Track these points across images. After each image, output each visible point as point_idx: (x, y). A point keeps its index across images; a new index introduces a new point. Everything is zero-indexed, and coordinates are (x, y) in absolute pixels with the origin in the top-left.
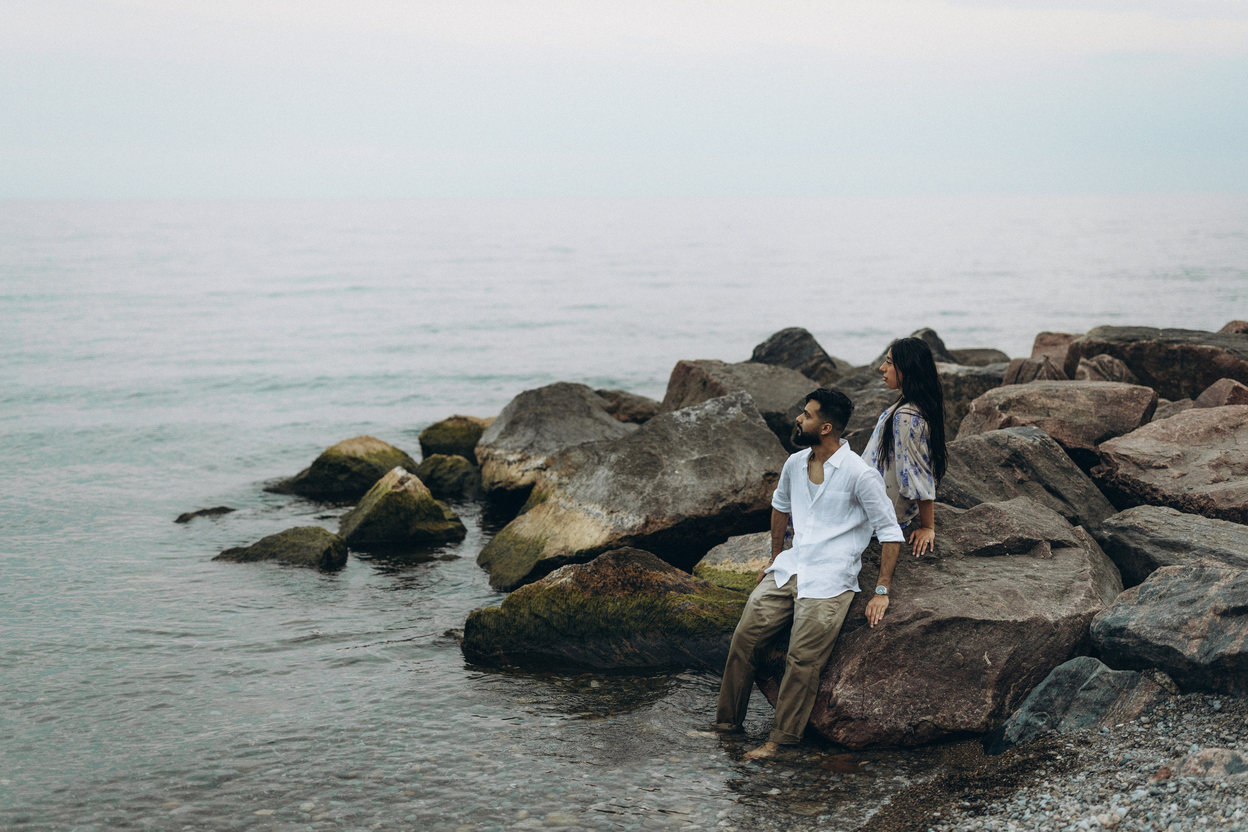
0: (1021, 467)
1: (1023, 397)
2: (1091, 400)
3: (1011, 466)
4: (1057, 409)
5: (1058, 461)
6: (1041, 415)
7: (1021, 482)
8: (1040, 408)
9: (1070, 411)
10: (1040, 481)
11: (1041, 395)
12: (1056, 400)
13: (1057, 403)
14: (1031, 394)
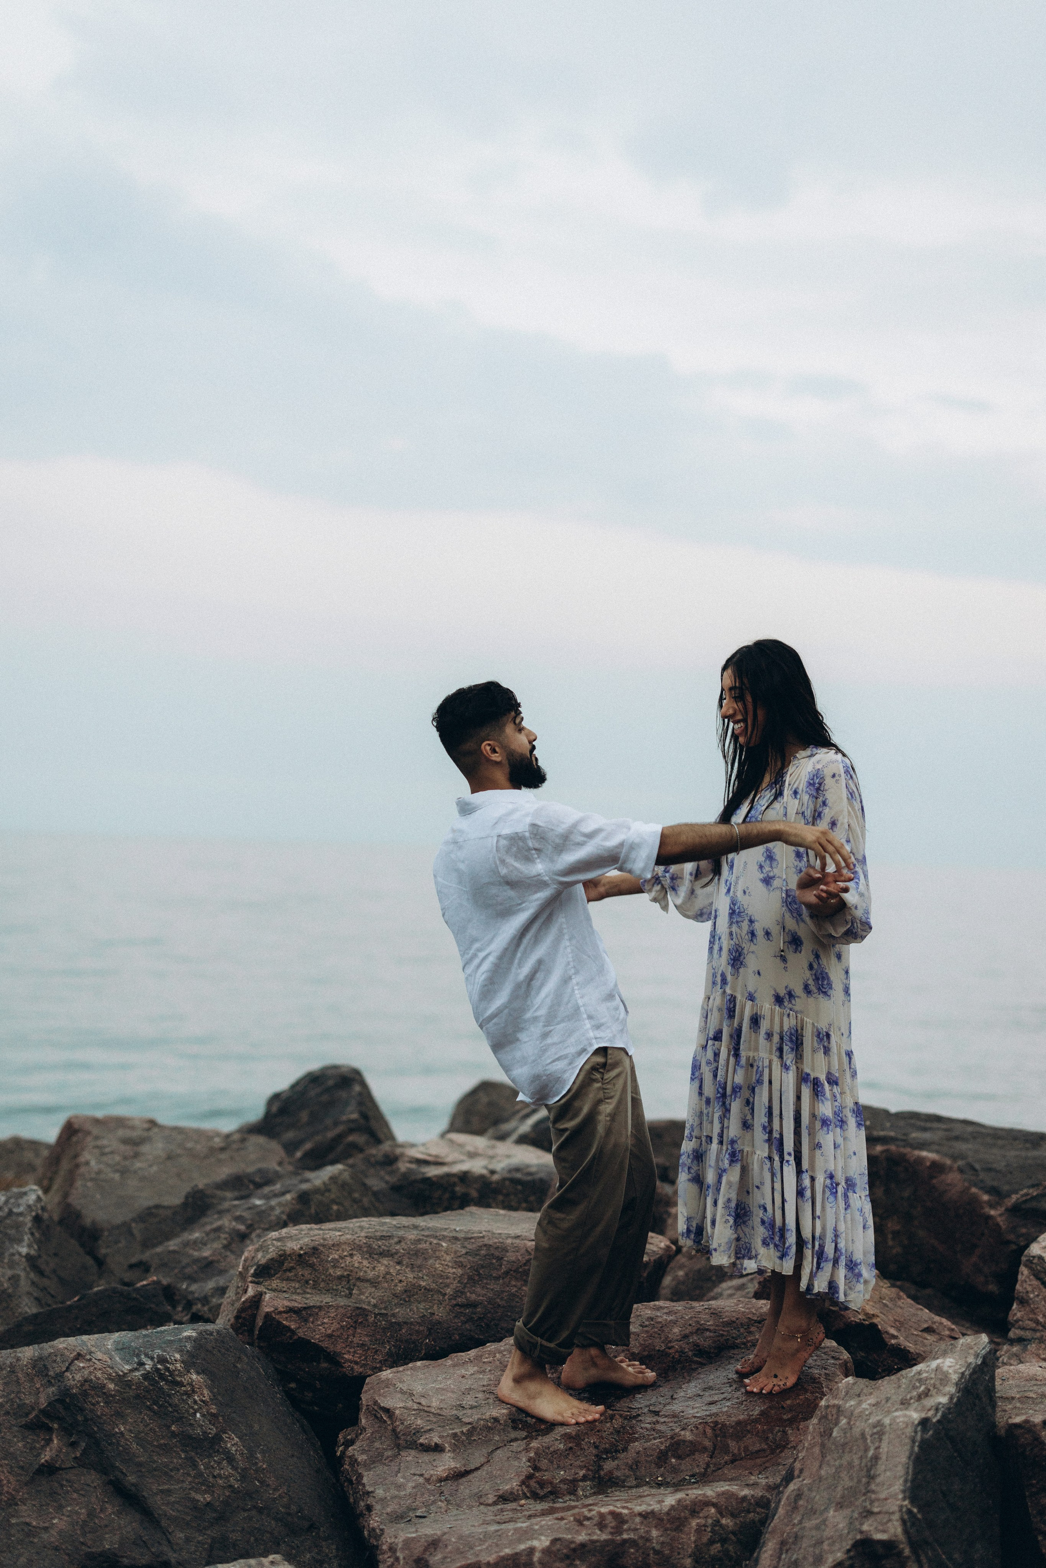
0: (67, 1431)
1: (315, 1250)
2: (461, 1265)
3: (50, 1430)
4: (374, 1283)
5: (180, 1420)
6: (335, 1293)
7: (49, 1470)
8: (340, 1278)
9: (400, 1288)
10: (104, 1468)
11: (359, 1248)
12: (385, 1261)
13: (383, 1266)
14: (337, 1245)
